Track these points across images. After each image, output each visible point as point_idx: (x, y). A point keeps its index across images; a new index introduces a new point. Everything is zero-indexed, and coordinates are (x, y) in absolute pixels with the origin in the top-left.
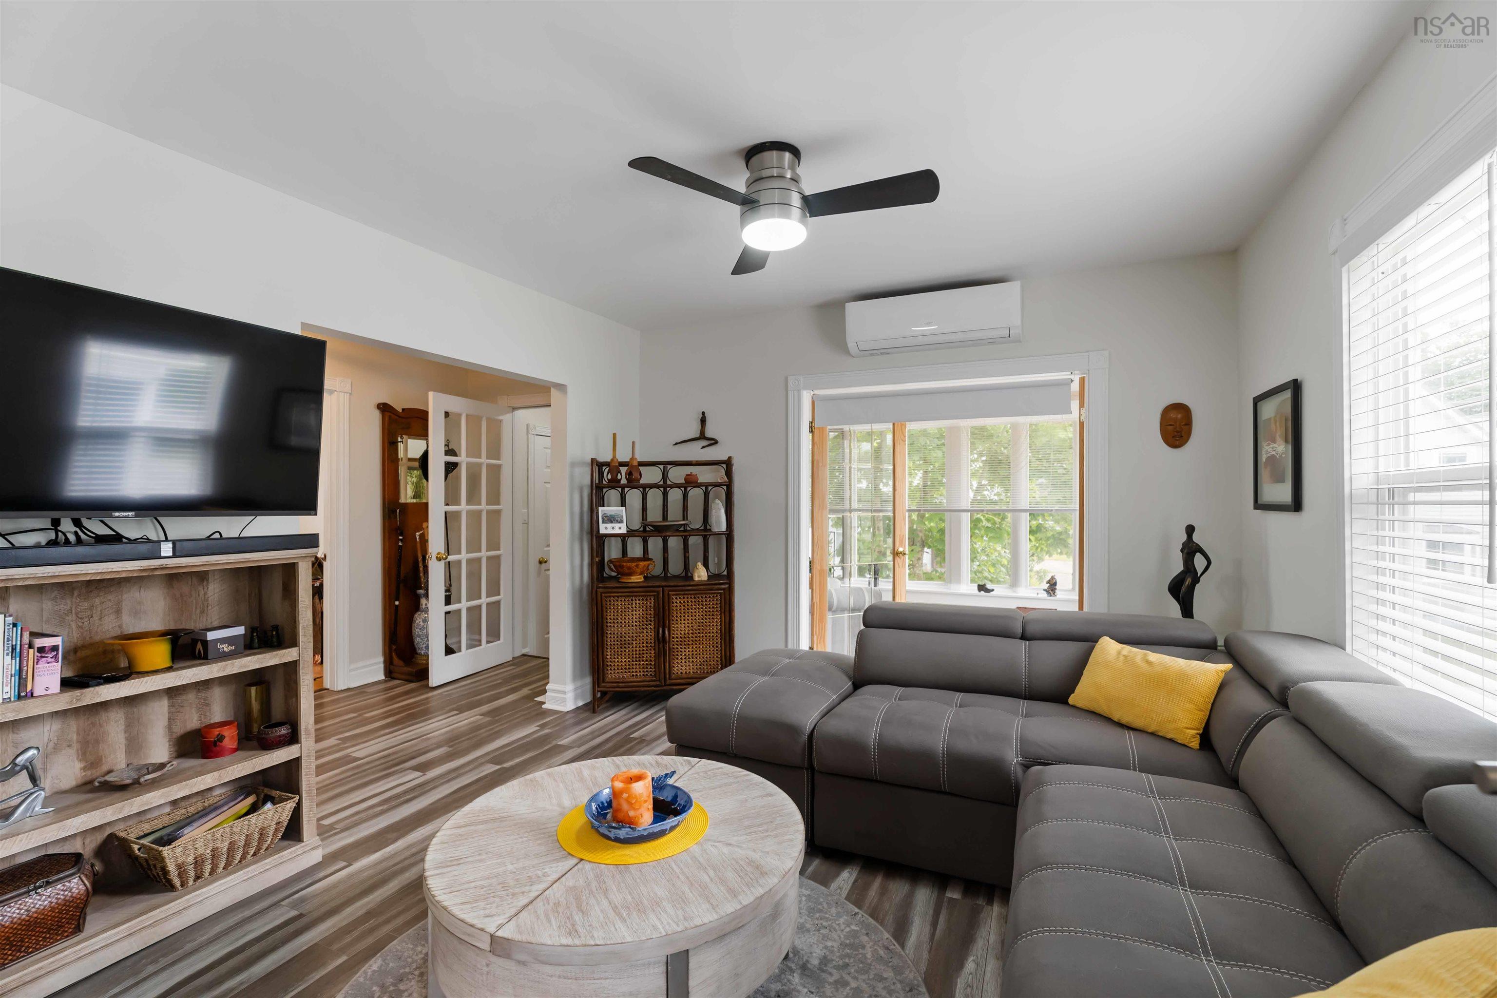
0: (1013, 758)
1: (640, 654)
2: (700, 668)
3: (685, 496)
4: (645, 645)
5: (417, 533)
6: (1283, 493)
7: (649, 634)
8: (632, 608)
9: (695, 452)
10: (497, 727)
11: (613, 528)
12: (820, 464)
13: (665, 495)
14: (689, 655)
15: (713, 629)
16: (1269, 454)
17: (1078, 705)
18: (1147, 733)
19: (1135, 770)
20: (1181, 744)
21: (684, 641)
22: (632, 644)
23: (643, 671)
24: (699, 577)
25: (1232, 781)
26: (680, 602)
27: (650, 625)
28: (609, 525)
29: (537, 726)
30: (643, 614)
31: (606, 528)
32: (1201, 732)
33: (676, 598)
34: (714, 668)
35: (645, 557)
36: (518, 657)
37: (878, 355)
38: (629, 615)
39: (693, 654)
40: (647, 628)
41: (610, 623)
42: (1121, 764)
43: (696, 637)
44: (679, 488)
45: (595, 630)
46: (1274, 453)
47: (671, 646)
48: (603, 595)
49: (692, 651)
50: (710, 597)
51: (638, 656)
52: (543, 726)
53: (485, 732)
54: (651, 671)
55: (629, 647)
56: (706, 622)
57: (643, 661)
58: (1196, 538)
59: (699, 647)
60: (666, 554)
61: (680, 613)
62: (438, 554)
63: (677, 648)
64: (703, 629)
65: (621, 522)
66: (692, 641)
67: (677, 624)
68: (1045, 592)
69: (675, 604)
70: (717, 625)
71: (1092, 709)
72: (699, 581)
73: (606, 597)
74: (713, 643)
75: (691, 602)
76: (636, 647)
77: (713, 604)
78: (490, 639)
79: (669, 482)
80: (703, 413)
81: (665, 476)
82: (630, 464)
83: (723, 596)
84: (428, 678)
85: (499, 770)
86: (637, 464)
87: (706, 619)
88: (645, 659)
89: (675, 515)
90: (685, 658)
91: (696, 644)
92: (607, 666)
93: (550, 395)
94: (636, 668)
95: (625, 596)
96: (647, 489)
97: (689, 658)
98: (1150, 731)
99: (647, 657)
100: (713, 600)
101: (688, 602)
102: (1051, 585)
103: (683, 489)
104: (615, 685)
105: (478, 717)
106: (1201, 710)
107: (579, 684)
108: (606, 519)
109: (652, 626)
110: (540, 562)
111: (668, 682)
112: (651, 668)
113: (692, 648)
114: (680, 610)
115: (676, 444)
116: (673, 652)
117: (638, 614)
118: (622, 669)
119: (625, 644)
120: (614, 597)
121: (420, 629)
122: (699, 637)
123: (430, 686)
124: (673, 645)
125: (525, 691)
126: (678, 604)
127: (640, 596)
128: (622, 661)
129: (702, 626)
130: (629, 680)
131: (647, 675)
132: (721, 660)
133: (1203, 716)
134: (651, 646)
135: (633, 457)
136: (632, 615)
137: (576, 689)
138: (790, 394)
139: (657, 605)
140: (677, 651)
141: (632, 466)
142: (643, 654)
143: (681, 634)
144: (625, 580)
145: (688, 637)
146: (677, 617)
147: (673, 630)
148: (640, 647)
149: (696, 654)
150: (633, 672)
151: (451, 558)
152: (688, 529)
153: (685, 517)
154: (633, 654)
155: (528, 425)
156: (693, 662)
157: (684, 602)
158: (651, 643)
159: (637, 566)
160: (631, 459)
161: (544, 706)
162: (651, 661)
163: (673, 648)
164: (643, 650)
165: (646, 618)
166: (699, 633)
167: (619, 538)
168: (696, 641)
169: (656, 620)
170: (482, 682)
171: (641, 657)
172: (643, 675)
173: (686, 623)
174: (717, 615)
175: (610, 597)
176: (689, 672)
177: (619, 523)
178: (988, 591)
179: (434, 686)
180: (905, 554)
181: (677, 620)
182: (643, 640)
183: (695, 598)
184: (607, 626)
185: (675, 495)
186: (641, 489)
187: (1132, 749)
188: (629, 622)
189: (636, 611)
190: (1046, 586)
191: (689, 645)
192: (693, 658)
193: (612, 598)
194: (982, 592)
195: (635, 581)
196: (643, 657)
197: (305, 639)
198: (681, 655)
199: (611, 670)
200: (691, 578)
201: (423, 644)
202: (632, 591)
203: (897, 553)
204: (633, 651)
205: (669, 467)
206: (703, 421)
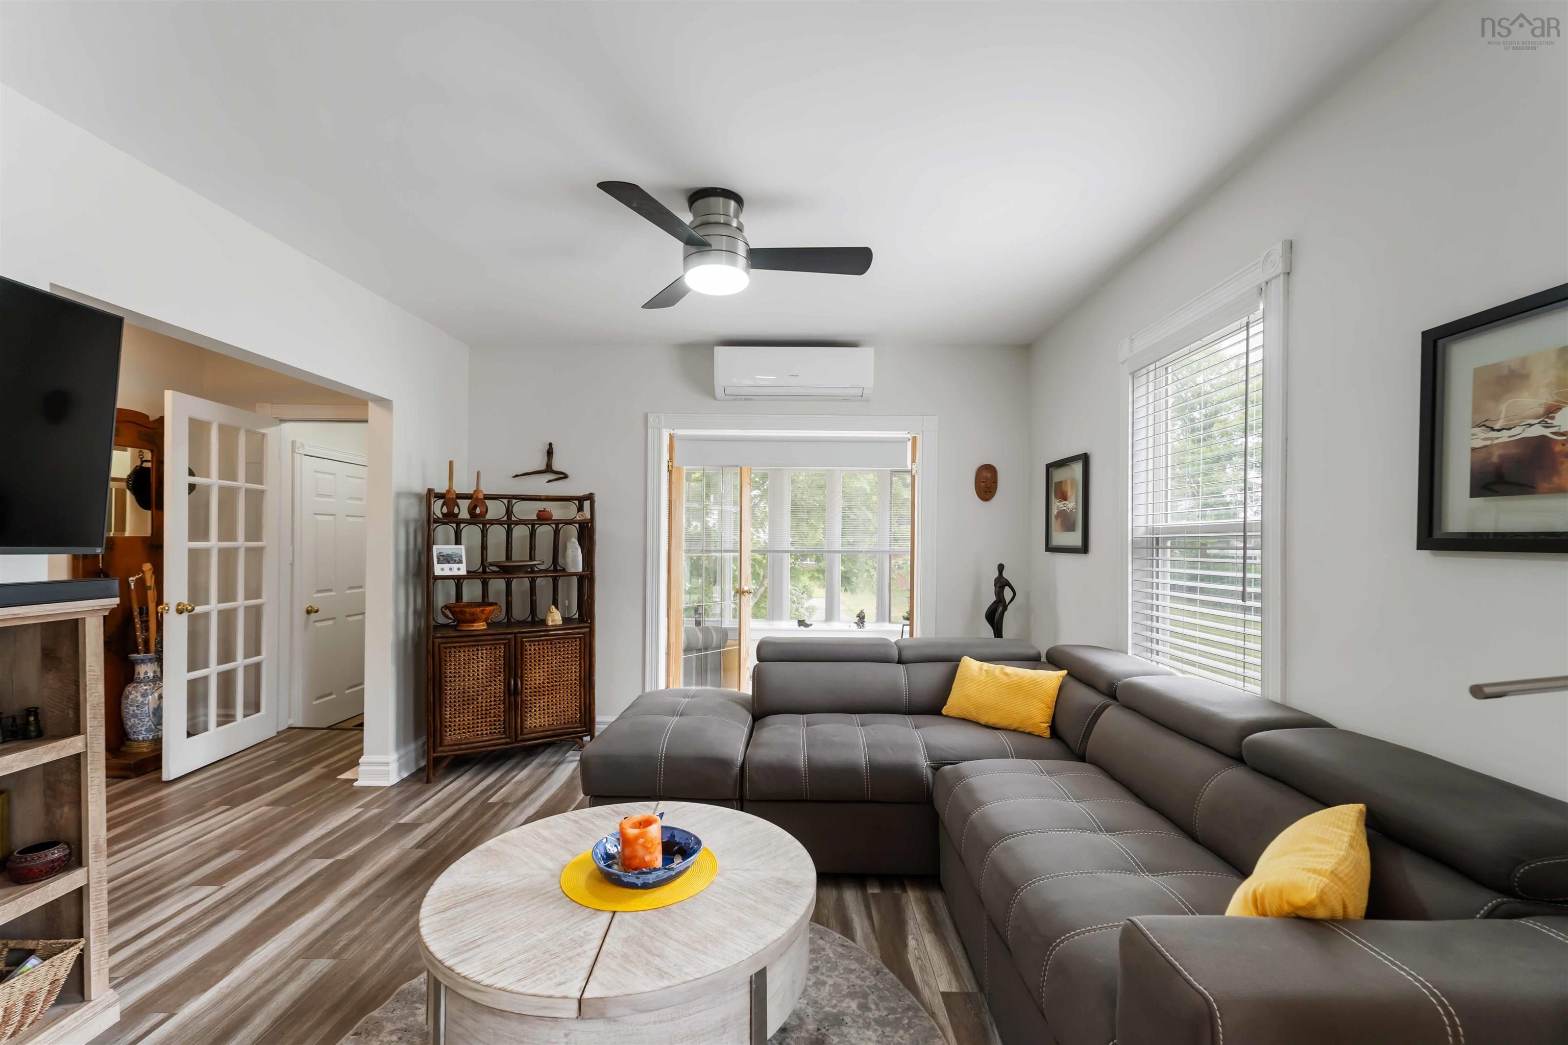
0: (923, 763)
1: (486, 710)
2: (556, 720)
3: (532, 534)
4: (493, 699)
5: (131, 578)
6: (1075, 539)
7: (498, 686)
8: (478, 658)
9: (541, 486)
10: (301, 815)
11: (451, 569)
12: (677, 504)
13: (509, 533)
14: (544, 706)
15: (571, 676)
16: (1060, 509)
17: (951, 715)
18: (1010, 730)
19: (1013, 758)
20: (1037, 736)
21: (539, 691)
22: (478, 699)
23: (490, 729)
24: (553, 621)
25: (1081, 757)
26: (535, 649)
27: (499, 676)
28: (446, 566)
29: (359, 807)
30: (491, 665)
31: (442, 569)
32: (1050, 724)
33: (530, 645)
34: (572, 718)
35: (485, 602)
36: (283, 732)
37: (741, 400)
38: (473, 667)
39: (548, 705)
40: (495, 681)
41: (450, 677)
42: (1003, 755)
43: (552, 686)
44: (526, 524)
45: (431, 687)
46: (1065, 508)
47: (524, 698)
48: (442, 645)
49: (548, 702)
50: (568, 642)
51: (484, 713)
52: (367, 806)
53: (285, 825)
54: (499, 728)
55: (473, 703)
56: (564, 669)
57: (490, 717)
58: (1005, 575)
59: (556, 697)
60: (510, 598)
61: (535, 661)
62: (179, 604)
63: (531, 700)
64: (560, 677)
65: (460, 562)
66: (548, 690)
67: (531, 673)
68: (855, 625)
69: (529, 652)
70: (575, 672)
71: (963, 716)
72: (553, 626)
73: (446, 648)
74: (571, 691)
75: (547, 648)
76: (482, 702)
77: (572, 649)
78: (248, 712)
79: (514, 518)
80: (550, 444)
81: (509, 512)
82: (474, 497)
83: (583, 640)
84: (160, 768)
85: (331, 865)
86: (482, 497)
87: (563, 666)
88: (492, 715)
89: (520, 554)
90: (539, 710)
91: (552, 694)
92: (446, 727)
93: (367, 409)
94: (482, 726)
95: (469, 646)
96: (488, 526)
97: (544, 710)
98: (1012, 728)
99: (494, 712)
100: (572, 646)
101: (543, 648)
102: (860, 618)
103: (530, 526)
104: (456, 747)
105: (264, 808)
106: (1050, 708)
107: (403, 752)
108: (441, 558)
109: (502, 678)
110: (309, 612)
111: (520, 738)
112: (499, 724)
113: (548, 698)
114: (535, 657)
115: (517, 476)
116: (526, 704)
117: (484, 665)
118: (464, 729)
119: (468, 700)
120: (455, 647)
121: (137, 706)
122: (556, 685)
123: (164, 779)
124: (526, 697)
125: (318, 770)
126: (532, 652)
127: (487, 645)
128: (464, 720)
129: (560, 674)
130: (472, 740)
131: (495, 732)
132: (580, 709)
133: (1050, 712)
134: (500, 700)
135: (477, 488)
136: (478, 666)
137: (399, 759)
138: (650, 431)
139: (507, 654)
140: (531, 703)
141: (477, 499)
142: (490, 709)
143: (535, 684)
144: (465, 627)
145: (544, 687)
146: (530, 665)
147: (526, 680)
148: (486, 702)
149: (552, 705)
150: (478, 731)
151: (199, 609)
152: (536, 569)
153: (532, 558)
154: (478, 711)
155: (293, 443)
156: (548, 713)
157: (539, 649)
158: (500, 696)
159: (482, 611)
160: (475, 491)
161: (355, 784)
162: (499, 716)
163: (526, 700)
164: (491, 705)
165: (495, 669)
166: (556, 681)
167: (452, 580)
168: (552, 690)
169: (507, 670)
170: (248, 765)
171: (487, 714)
172: (490, 733)
173: (541, 672)
174: (575, 661)
175: (450, 648)
176: (544, 725)
177: (458, 563)
178: (807, 626)
179: (171, 779)
180: (750, 593)
181: (530, 669)
182: (491, 693)
183: (551, 644)
184: (446, 682)
185: (520, 533)
186: (481, 526)
187: (1008, 744)
188: (473, 675)
189: (482, 662)
190: (856, 619)
191: (544, 695)
192: (548, 709)
193: (453, 649)
194: (802, 627)
195: (479, 628)
196: (490, 713)
197: (95, 723)
198: (535, 707)
199: (450, 731)
200: (543, 622)
201: (142, 726)
202: (476, 640)
203: (743, 592)
204: (478, 707)
205: (514, 501)
206: (550, 453)
